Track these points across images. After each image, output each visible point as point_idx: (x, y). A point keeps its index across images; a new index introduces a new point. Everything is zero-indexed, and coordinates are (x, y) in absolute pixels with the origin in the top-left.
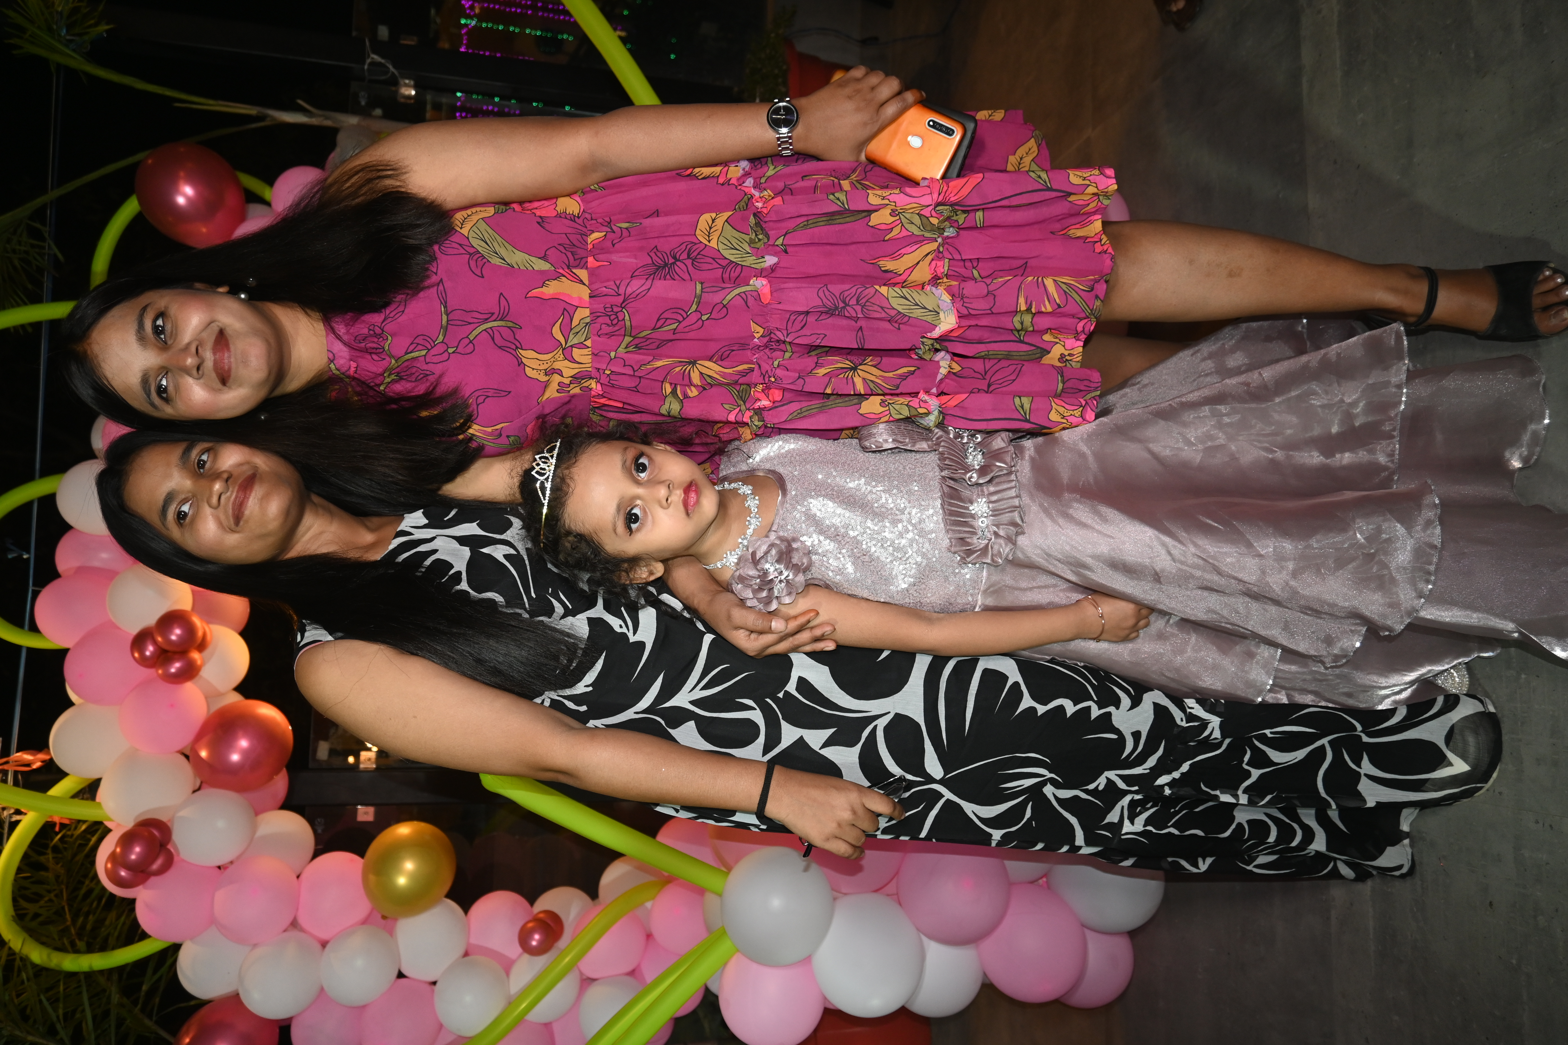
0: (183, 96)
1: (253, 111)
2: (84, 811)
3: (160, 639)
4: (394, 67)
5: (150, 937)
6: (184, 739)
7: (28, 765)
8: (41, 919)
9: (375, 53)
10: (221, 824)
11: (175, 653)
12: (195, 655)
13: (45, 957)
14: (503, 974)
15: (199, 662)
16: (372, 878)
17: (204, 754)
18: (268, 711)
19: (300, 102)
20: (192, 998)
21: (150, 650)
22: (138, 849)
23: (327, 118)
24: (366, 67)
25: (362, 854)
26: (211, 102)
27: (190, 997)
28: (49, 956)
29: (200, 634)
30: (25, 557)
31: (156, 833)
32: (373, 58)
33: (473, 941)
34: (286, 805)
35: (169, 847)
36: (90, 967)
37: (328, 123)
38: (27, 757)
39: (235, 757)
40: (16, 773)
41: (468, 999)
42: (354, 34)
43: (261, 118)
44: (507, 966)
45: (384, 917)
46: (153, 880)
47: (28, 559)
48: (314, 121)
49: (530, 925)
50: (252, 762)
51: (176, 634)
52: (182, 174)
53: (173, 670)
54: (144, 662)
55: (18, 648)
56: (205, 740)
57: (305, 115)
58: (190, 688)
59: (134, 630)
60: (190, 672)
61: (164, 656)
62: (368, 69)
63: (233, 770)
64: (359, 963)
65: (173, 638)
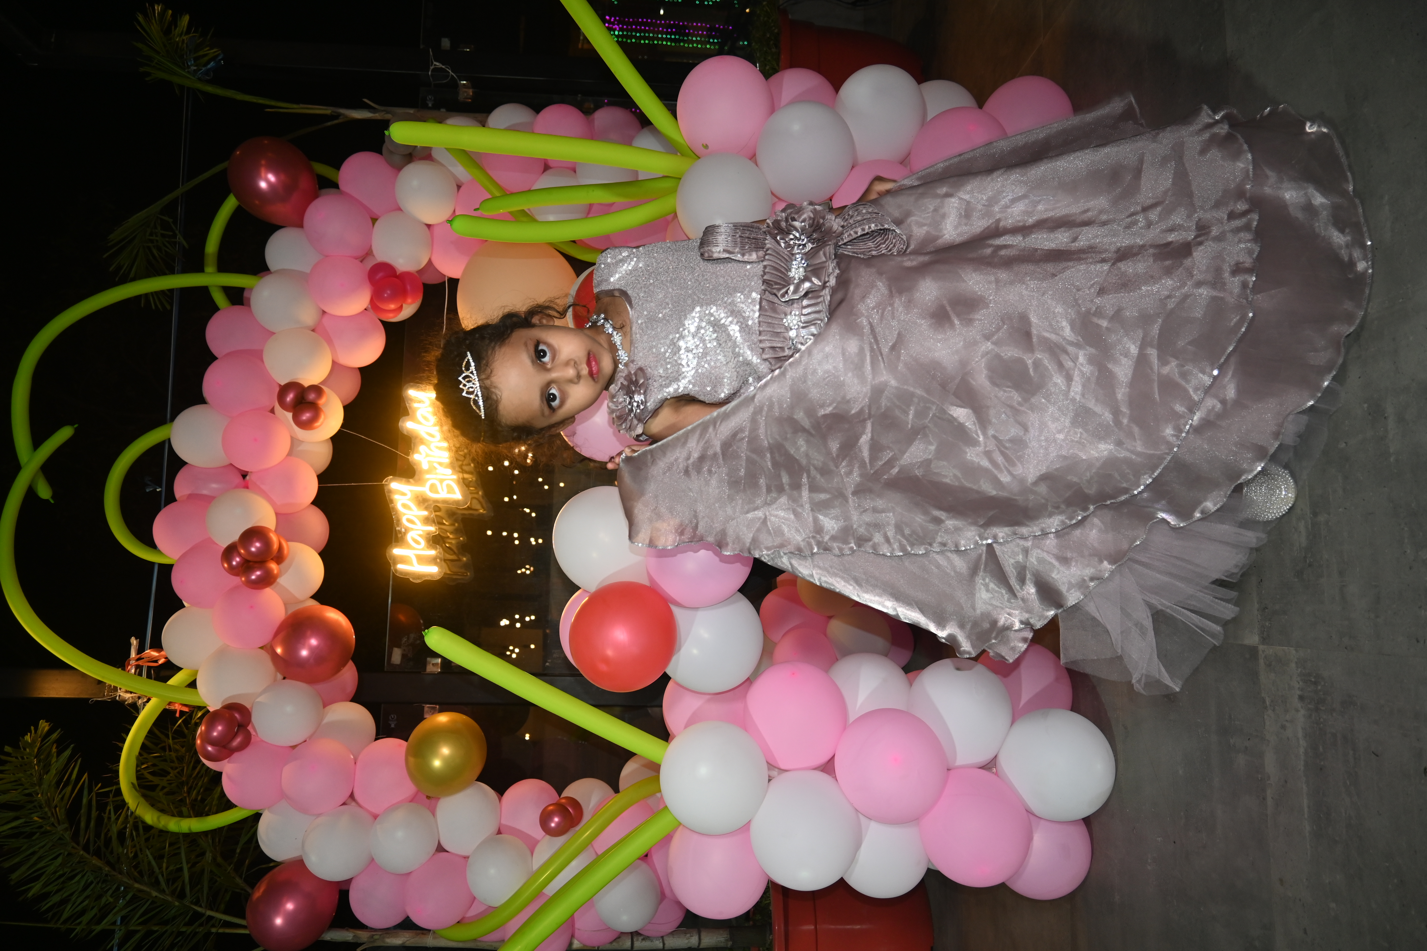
0: (273, 103)
1: (327, 111)
2: (190, 698)
3: (242, 551)
4: (452, 71)
5: (236, 806)
6: (266, 637)
7: (156, 661)
8: (165, 790)
9: (436, 61)
10: (289, 709)
11: (256, 562)
12: (273, 566)
13: (155, 819)
14: (529, 853)
15: (276, 572)
16: (411, 760)
17: (279, 651)
18: (334, 616)
19: (365, 100)
20: (272, 861)
21: (236, 561)
22: (220, 728)
23: (388, 112)
24: (430, 73)
25: (406, 739)
26: (295, 106)
27: (270, 860)
28: (158, 818)
29: (276, 546)
30: (158, 490)
31: (237, 715)
32: (435, 65)
33: (503, 822)
34: (355, 699)
35: (249, 728)
36: (190, 829)
37: (388, 116)
38: (155, 654)
39: (304, 653)
40: (149, 668)
41: (492, 871)
42: (422, 47)
43: (336, 116)
44: (532, 845)
45: (428, 797)
46: (236, 755)
47: (160, 491)
48: (377, 116)
49: (551, 808)
50: (317, 656)
51: (256, 546)
52: (263, 162)
53: (253, 577)
54: (233, 571)
55: (152, 564)
56: (280, 636)
57: (371, 112)
58: (268, 593)
59: (224, 543)
60: (268, 580)
61: (248, 566)
62: (431, 75)
63: (302, 664)
64: (400, 834)
65: (253, 549)
